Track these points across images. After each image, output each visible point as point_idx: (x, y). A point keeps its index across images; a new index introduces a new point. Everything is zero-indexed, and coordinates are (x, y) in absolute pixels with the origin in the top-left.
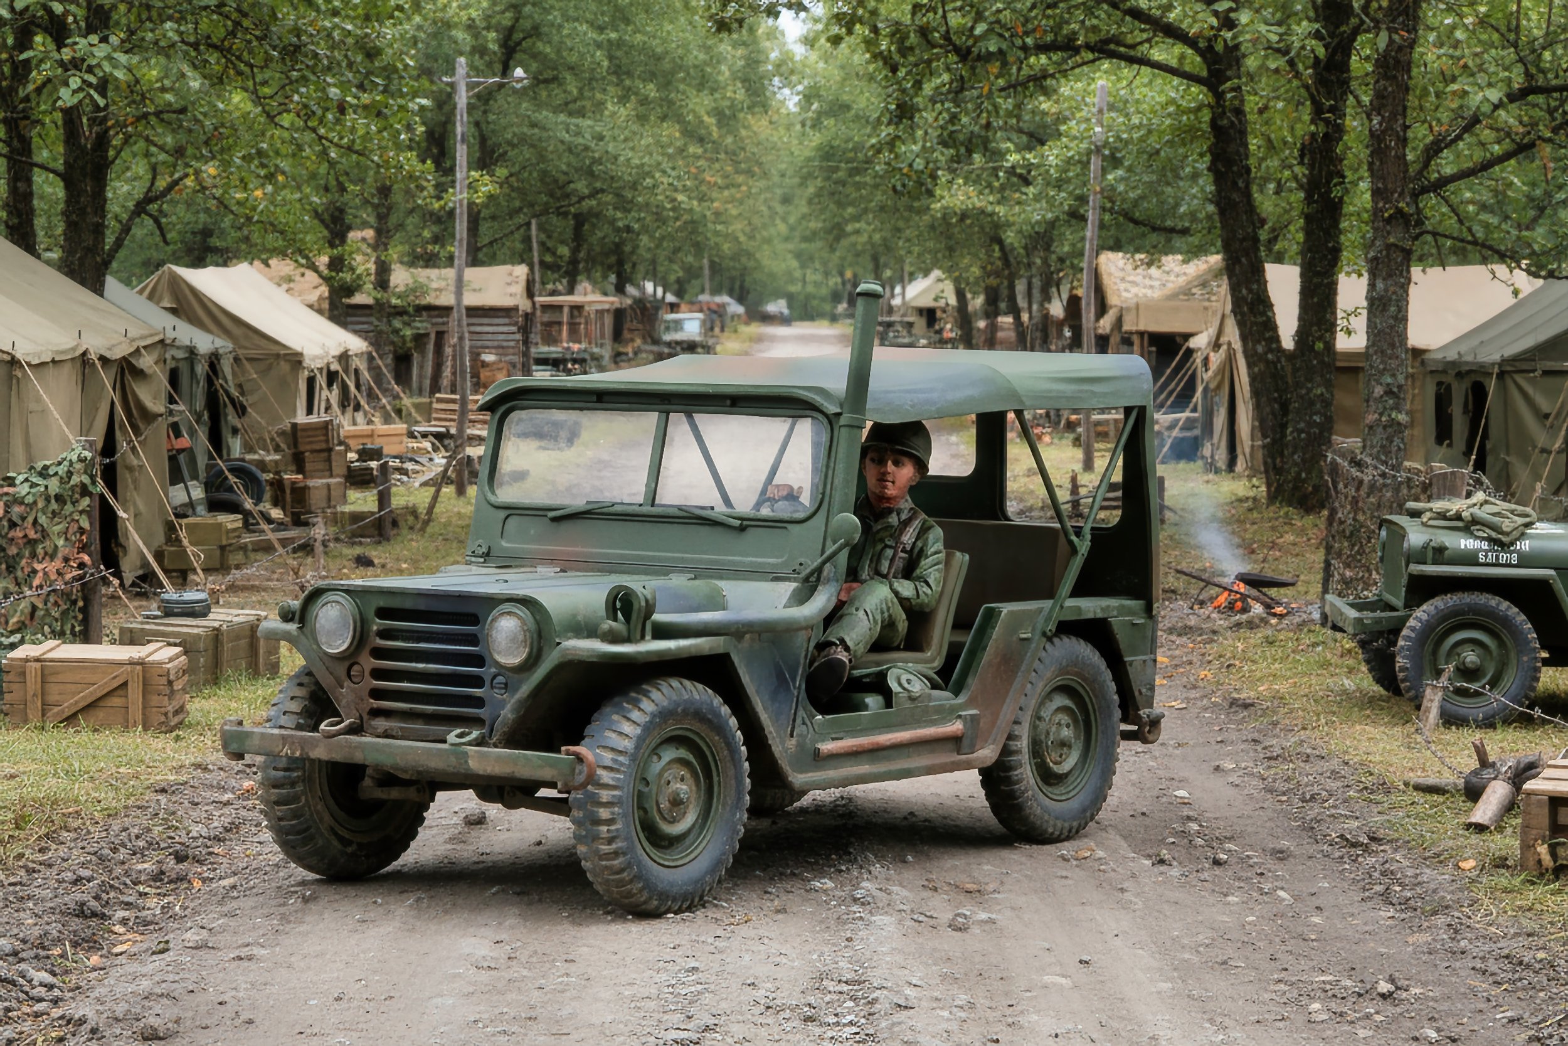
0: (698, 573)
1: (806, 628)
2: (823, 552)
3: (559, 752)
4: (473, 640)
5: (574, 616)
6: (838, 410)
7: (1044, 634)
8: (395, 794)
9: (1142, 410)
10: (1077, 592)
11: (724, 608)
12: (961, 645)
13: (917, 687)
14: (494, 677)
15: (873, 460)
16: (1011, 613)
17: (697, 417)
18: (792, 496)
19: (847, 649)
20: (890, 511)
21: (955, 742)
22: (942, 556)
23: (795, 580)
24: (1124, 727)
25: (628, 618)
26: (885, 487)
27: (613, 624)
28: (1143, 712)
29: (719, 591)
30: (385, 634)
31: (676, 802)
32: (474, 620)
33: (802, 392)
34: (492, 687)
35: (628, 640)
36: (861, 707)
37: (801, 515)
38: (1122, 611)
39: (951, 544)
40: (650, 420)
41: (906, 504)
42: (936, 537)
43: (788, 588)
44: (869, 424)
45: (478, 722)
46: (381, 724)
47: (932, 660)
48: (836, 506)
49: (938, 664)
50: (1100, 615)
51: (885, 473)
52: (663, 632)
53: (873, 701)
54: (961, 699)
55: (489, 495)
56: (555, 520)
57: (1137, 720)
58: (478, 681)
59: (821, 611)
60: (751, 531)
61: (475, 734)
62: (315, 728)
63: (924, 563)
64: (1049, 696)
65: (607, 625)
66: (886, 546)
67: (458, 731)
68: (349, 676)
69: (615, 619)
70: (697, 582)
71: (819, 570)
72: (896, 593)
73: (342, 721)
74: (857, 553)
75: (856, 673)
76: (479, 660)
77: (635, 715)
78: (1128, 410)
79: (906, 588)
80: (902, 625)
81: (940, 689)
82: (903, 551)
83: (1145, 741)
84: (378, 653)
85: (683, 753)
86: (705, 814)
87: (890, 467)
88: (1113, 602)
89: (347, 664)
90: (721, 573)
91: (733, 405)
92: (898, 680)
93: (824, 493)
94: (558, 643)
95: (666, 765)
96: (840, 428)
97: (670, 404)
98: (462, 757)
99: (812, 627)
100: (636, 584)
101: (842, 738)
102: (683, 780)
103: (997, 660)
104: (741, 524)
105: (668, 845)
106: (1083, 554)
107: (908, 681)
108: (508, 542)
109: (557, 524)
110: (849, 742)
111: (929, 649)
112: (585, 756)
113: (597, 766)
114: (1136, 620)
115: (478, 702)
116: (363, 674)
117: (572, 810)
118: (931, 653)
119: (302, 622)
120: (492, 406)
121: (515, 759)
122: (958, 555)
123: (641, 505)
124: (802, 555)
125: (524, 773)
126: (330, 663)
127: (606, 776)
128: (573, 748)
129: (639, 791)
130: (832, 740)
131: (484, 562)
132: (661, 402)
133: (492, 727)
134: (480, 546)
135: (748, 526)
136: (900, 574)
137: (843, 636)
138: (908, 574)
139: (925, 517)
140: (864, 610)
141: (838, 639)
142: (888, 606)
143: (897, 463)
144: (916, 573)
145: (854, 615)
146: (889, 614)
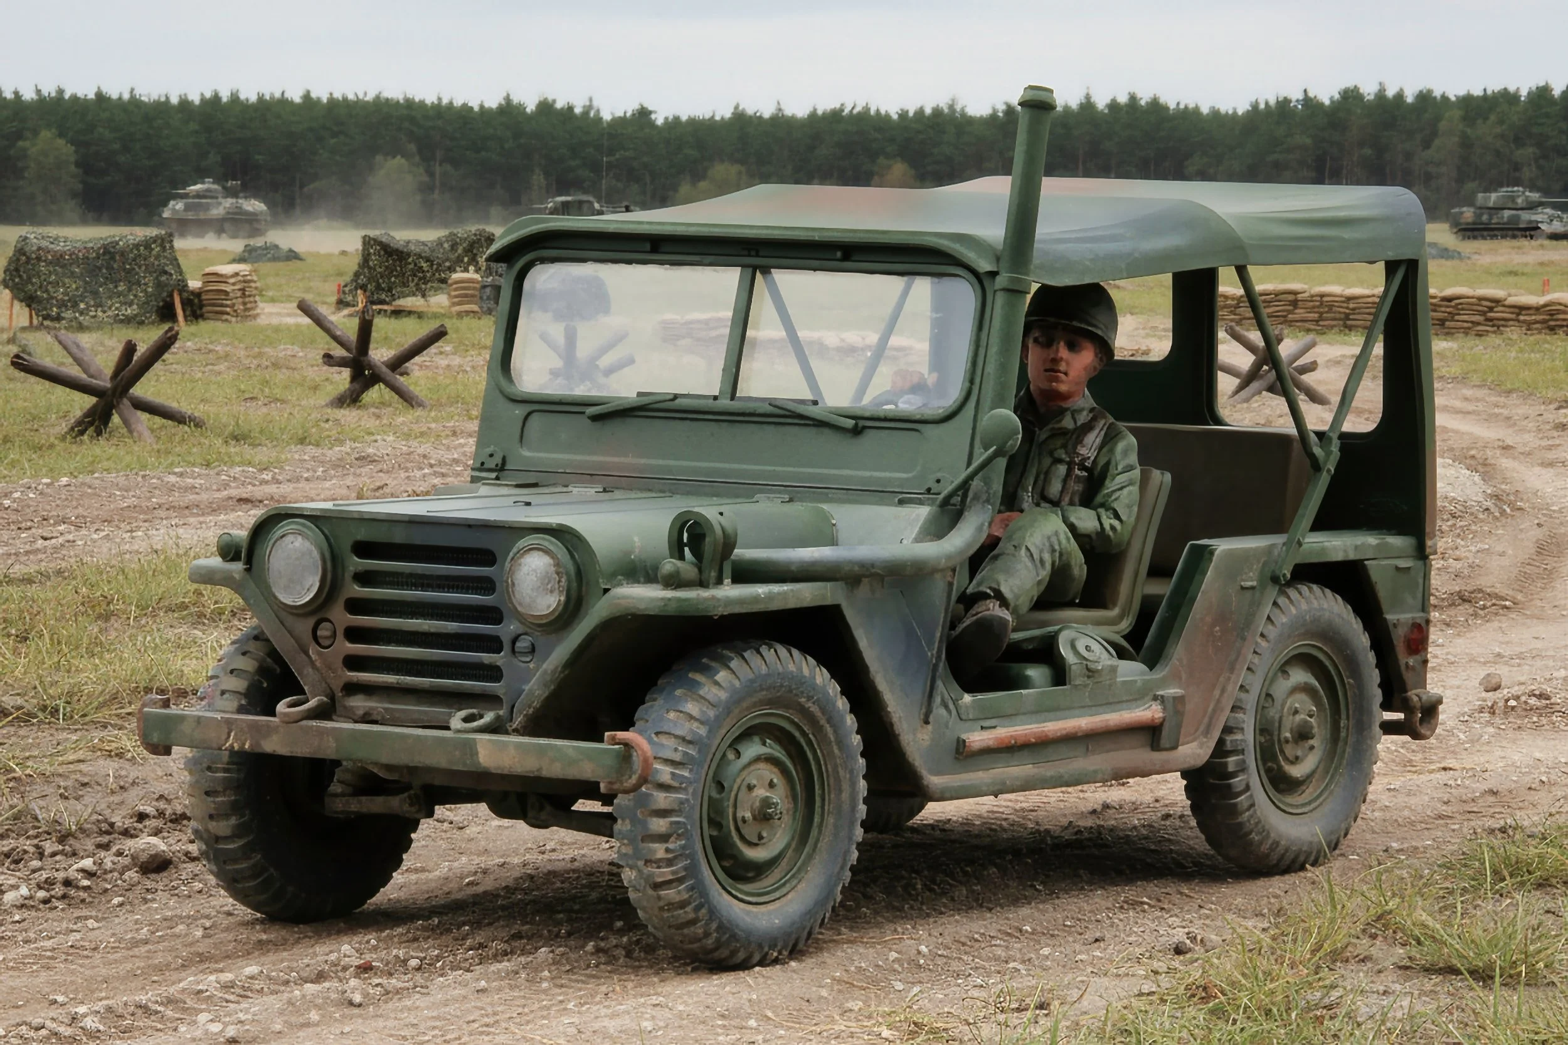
0: (794, 492)
1: (945, 571)
2: (969, 464)
3: (601, 740)
4: (487, 585)
5: (628, 553)
6: (995, 269)
7: (1275, 582)
8: (376, 805)
9: (1411, 265)
10: (1321, 524)
11: (833, 542)
12: (1156, 600)
13: (1102, 657)
14: (516, 638)
15: (1036, 340)
16: (1230, 554)
19: (1004, 603)
20: (1062, 412)
21: (1151, 733)
22: (1137, 473)
23: (930, 502)
24: (1387, 716)
25: (698, 554)
26: (1057, 379)
27: (679, 563)
28: (1412, 694)
29: (826, 517)
30: (365, 578)
31: (764, 816)
32: (487, 557)
33: (939, 242)
34: (513, 651)
35: (702, 584)
36: (1023, 683)
37: (940, 412)
38: (1383, 552)
39: (1148, 457)
40: (728, 278)
41: (1085, 401)
42: (1127, 447)
43: (923, 512)
44: (1035, 287)
45: (492, 700)
46: (359, 703)
47: (1118, 622)
48: (986, 400)
49: (1125, 625)
50: (1352, 556)
51: (1056, 361)
52: (746, 574)
53: (1035, 673)
54: (1159, 674)
55: (503, 382)
56: (595, 418)
57: (1405, 706)
58: (493, 644)
59: (969, 545)
60: (870, 440)
61: (489, 717)
62: (272, 713)
63: (1110, 485)
64: (1283, 670)
65: (669, 565)
66: (1060, 461)
67: (466, 712)
68: (316, 637)
69: (682, 557)
70: (796, 507)
71: (965, 486)
72: (1072, 528)
73: (307, 701)
74: (1017, 466)
76: (495, 614)
77: (709, 691)
78: (1392, 267)
79: (1086, 520)
80: (1079, 569)
81: (1132, 658)
82: (1083, 468)
83: (1416, 736)
84: (356, 606)
85: (770, 748)
86: (803, 835)
87: (1064, 352)
88: (1370, 540)
89: (311, 622)
90: (827, 494)
91: (846, 257)
92: (1073, 646)
93: (972, 382)
94: (606, 591)
95: (750, 764)
96: (995, 291)
97: (757, 256)
98: (470, 748)
99: (954, 570)
100: (709, 510)
101: (994, 727)
102: (771, 785)
103: (1209, 619)
104: (856, 424)
105: (750, 875)
106: (1329, 471)
107: (1088, 648)
108: (530, 449)
109: (598, 424)
110: (1004, 732)
111: (1115, 605)
112: (638, 745)
113: (655, 758)
114: (1403, 563)
115: (494, 673)
116: (334, 635)
117: (618, 826)
118: (1115, 612)
119: (249, 561)
120: (506, 255)
121: (541, 751)
122: (1156, 474)
123: (715, 398)
124: (940, 470)
125: (554, 770)
126: (290, 620)
127: (664, 773)
128: (621, 735)
129: (710, 797)
130: (982, 728)
131: (497, 478)
132: (746, 253)
133: (512, 707)
134: (491, 455)
135: (865, 428)
136: (1077, 500)
137: (999, 584)
138: (1087, 501)
139: (1111, 420)
140: (1028, 549)
141: (990, 588)
142: (1060, 544)
143: (1072, 347)
144: (1099, 499)
145: (1014, 556)
146: (1061, 554)
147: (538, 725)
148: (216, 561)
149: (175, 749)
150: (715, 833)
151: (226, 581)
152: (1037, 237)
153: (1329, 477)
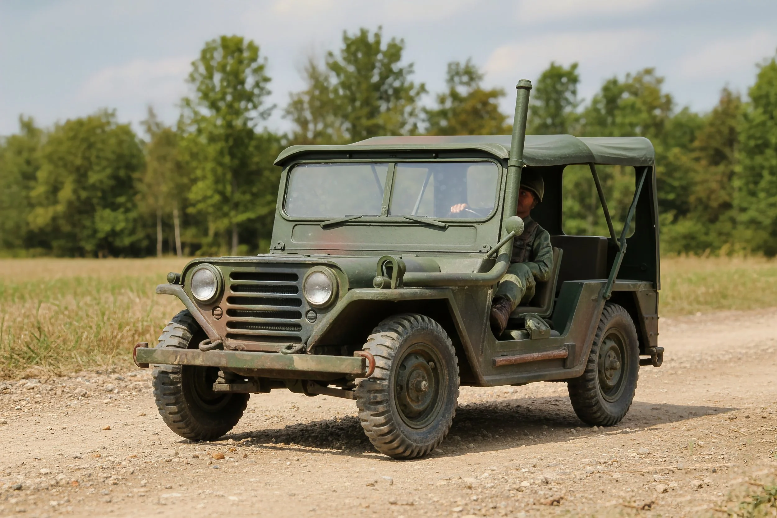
0: (419, 254)
2: (499, 241)
3: (353, 355)
4: (295, 289)
5: (357, 274)
6: (508, 157)
7: (605, 298)
9: (650, 167)
14: (308, 312)
16: (588, 286)
21: (563, 361)
22: (551, 247)
25: (390, 275)
28: (653, 348)
30: (234, 288)
32: (295, 277)
33: (483, 147)
34: (306, 318)
35: (390, 288)
37: (483, 218)
38: (642, 288)
41: (527, 220)
42: (546, 238)
43: (478, 261)
45: (298, 339)
46: (233, 342)
48: (506, 212)
49: (549, 314)
54: (563, 336)
55: (283, 214)
56: (325, 227)
57: (650, 353)
58: (298, 315)
60: (451, 230)
61: (297, 347)
62: (198, 348)
63: (542, 252)
65: (379, 279)
67: (287, 345)
68: (213, 315)
69: (383, 276)
71: (497, 251)
73: (211, 342)
76: (298, 302)
81: (555, 329)
82: (528, 245)
83: (656, 365)
84: (231, 300)
88: (637, 283)
89: (212, 306)
91: (437, 156)
94: (350, 289)
96: (508, 167)
97: (396, 158)
98: (290, 361)
101: (506, 355)
104: (445, 225)
106: (623, 252)
108: (296, 241)
109: (326, 229)
110: (510, 358)
111: (544, 305)
112: (369, 357)
114: (649, 293)
115: (298, 327)
116: (222, 313)
118: (544, 308)
119: (183, 283)
120: (283, 163)
123: (380, 216)
126: (201, 307)
128: (359, 353)
130: (502, 356)
131: (282, 252)
132: (390, 157)
133: (306, 343)
134: (279, 244)
135: (449, 226)
138: (532, 259)
139: (539, 226)
148: (167, 285)
149: (150, 365)
151: (173, 292)
153: (623, 255)
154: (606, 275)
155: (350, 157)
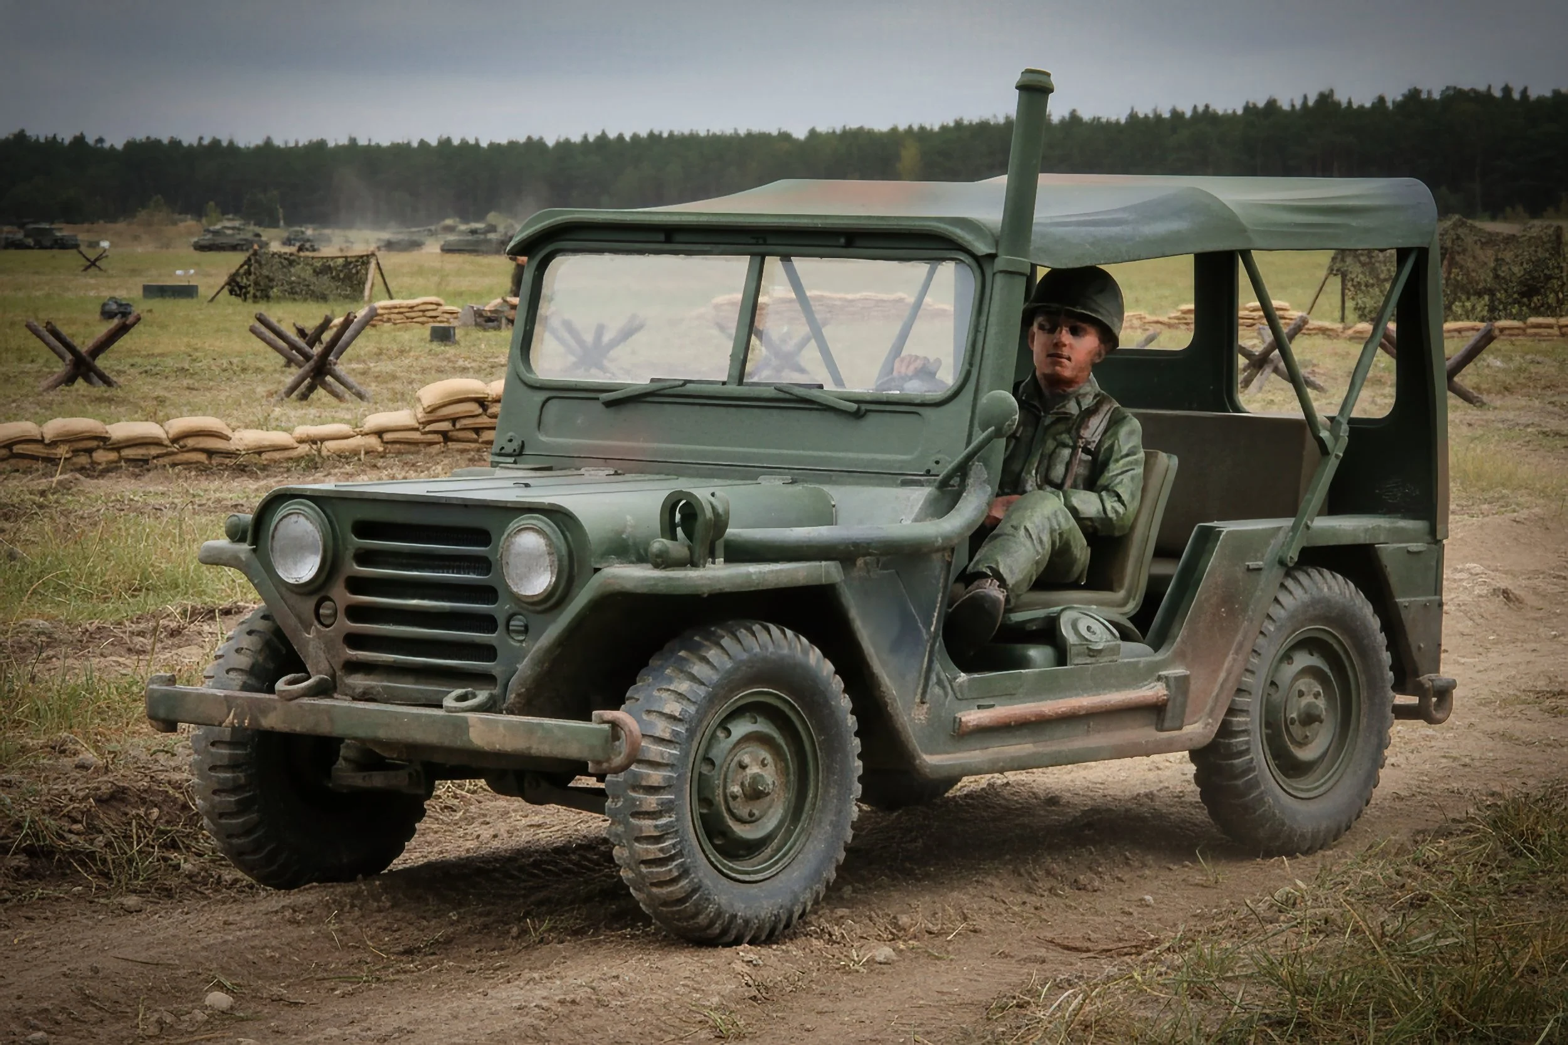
0: (798, 474)
1: (942, 549)
2: (968, 443)
3: (588, 719)
4: (483, 565)
5: (619, 532)
6: (993, 251)
7: (1282, 563)
8: (378, 780)
9: (1422, 254)
10: (1330, 509)
11: (831, 522)
12: (1164, 580)
13: (1101, 636)
14: (510, 617)
15: (1041, 327)
16: (1234, 534)
17: (799, 263)
18: (927, 372)
19: (1003, 583)
20: (1065, 397)
21: (1155, 712)
22: (1141, 455)
23: (929, 483)
24: (1401, 700)
25: (689, 535)
26: (1060, 364)
27: (667, 542)
28: (1425, 679)
29: (824, 498)
30: (365, 558)
31: (755, 794)
32: (483, 537)
33: (942, 225)
34: (507, 632)
35: (693, 563)
36: (1023, 662)
37: (939, 394)
38: (1399, 535)
39: (1153, 440)
40: (738, 266)
41: (1091, 388)
42: (1131, 434)
43: (920, 495)
45: (486, 678)
46: (359, 681)
47: (1124, 603)
48: (986, 380)
49: (1132, 607)
50: (1363, 539)
51: (1058, 345)
52: (739, 553)
53: (1035, 653)
54: (1160, 656)
55: (522, 369)
56: (609, 404)
57: (1419, 690)
58: (487, 623)
59: (969, 526)
60: (872, 420)
61: (482, 696)
62: (271, 690)
63: (1114, 468)
64: (1287, 657)
65: (659, 544)
66: (1065, 446)
67: (459, 691)
68: (318, 616)
69: (674, 537)
70: (798, 488)
71: (963, 467)
72: (1074, 511)
73: (309, 678)
75: (1018, 617)
76: (488, 593)
77: (698, 669)
78: (1403, 254)
79: (1089, 503)
80: (1081, 551)
81: (1136, 640)
82: (1086, 451)
83: (1431, 721)
84: (357, 585)
85: (762, 726)
86: (796, 812)
87: (1067, 337)
88: (1381, 522)
89: (311, 603)
90: (831, 476)
91: (849, 244)
92: (1074, 627)
93: (971, 364)
94: (597, 570)
95: (739, 742)
96: (994, 274)
97: (765, 244)
98: (462, 726)
99: (953, 550)
100: (704, 492)
101: (992, 706)
102: (763, 764)
103: (1214, 600)
104: (859, 409)
105: (741, 852)
106: (1337, 456)
107: (1089, 628)
108: (547, 435)
109: (612, 410)
110: (1002, 711)
111: (1121, 587)
112: (626, 724)
113: (644, 736)
114: (1414, 547)
115: (488, 652)
116: (335, 615)
117: (609, 803)
118: (1122, 594)
119: (255, 541)
120: (527, 247)
121: (530, 729)
122: (1163, 457)
123: (724, 383)
124: (939, 452)
125: (542, 748)
126: (294, 599)
127: (654, 751)
128: (609, 714)
129: (700, 774)
130: (979, 707)
131: (515, 462)
132: (753, 241)
133: (506, 686)
134: (510, 441)
135: (867, 411)
136: (1080, 482)
137: (997, 563)
138: (1092, 483)
139: (1117, 405)
140: (1026, 530)
141: (990, 568)
142: (1059, 525)
143: (1075, 332)
144: (1102, 481)
145: (1014, 536)
146: (1061, 534)
147: (530, 704)
148: (224, 542)
149: (181, 726)
150: (705, 811)
151: (233, 562)
152: (1034, 221)
153: (1337, 462)
154: (1290, 509)
155: (668, 241)
